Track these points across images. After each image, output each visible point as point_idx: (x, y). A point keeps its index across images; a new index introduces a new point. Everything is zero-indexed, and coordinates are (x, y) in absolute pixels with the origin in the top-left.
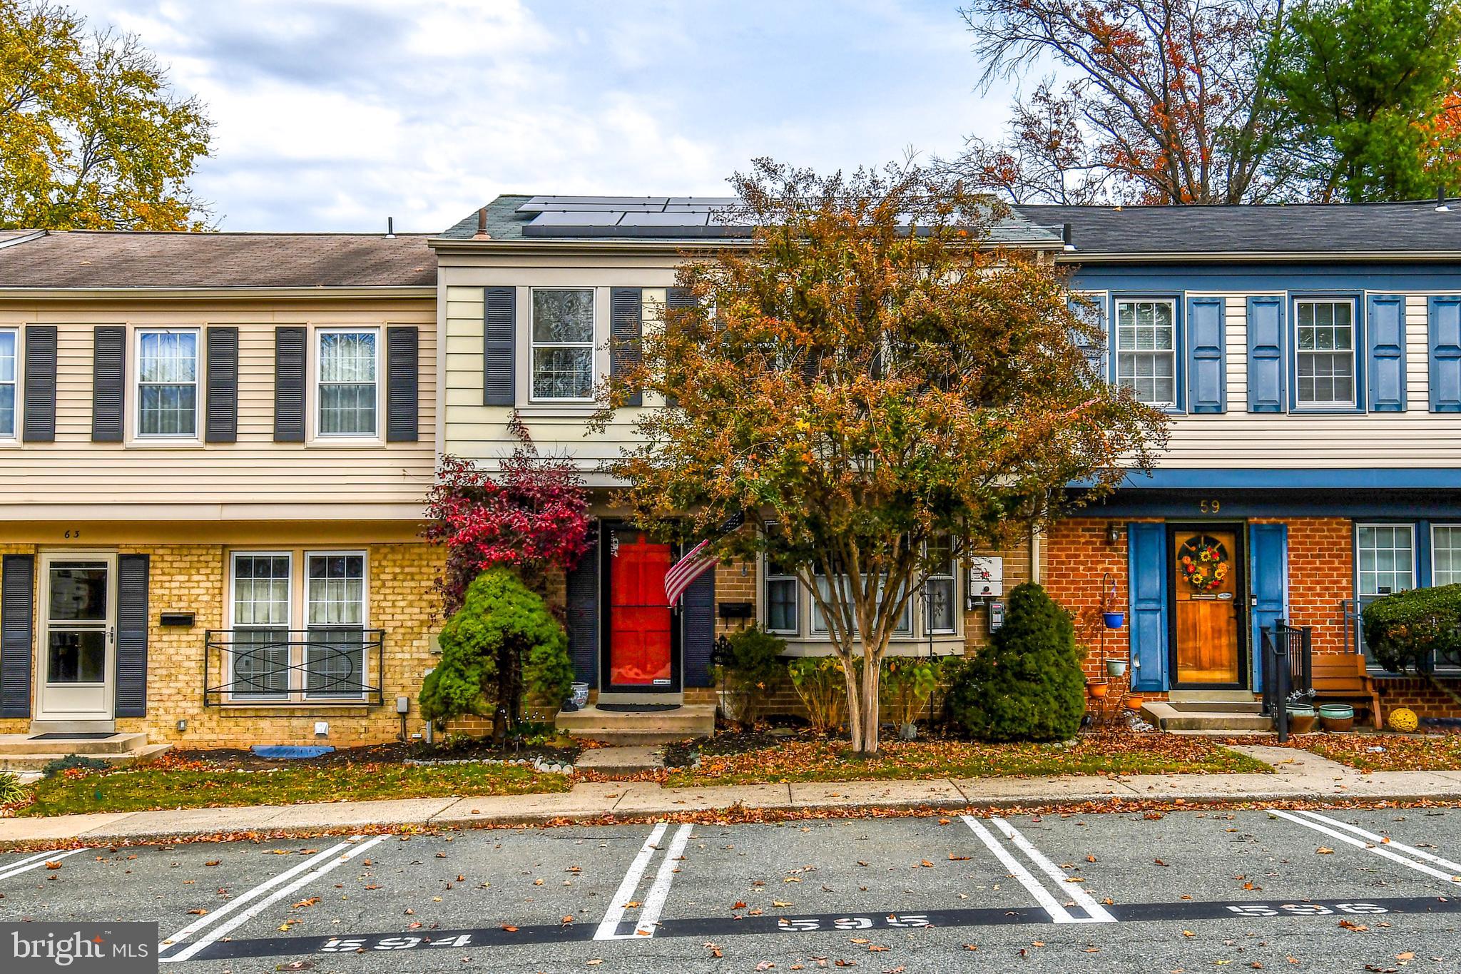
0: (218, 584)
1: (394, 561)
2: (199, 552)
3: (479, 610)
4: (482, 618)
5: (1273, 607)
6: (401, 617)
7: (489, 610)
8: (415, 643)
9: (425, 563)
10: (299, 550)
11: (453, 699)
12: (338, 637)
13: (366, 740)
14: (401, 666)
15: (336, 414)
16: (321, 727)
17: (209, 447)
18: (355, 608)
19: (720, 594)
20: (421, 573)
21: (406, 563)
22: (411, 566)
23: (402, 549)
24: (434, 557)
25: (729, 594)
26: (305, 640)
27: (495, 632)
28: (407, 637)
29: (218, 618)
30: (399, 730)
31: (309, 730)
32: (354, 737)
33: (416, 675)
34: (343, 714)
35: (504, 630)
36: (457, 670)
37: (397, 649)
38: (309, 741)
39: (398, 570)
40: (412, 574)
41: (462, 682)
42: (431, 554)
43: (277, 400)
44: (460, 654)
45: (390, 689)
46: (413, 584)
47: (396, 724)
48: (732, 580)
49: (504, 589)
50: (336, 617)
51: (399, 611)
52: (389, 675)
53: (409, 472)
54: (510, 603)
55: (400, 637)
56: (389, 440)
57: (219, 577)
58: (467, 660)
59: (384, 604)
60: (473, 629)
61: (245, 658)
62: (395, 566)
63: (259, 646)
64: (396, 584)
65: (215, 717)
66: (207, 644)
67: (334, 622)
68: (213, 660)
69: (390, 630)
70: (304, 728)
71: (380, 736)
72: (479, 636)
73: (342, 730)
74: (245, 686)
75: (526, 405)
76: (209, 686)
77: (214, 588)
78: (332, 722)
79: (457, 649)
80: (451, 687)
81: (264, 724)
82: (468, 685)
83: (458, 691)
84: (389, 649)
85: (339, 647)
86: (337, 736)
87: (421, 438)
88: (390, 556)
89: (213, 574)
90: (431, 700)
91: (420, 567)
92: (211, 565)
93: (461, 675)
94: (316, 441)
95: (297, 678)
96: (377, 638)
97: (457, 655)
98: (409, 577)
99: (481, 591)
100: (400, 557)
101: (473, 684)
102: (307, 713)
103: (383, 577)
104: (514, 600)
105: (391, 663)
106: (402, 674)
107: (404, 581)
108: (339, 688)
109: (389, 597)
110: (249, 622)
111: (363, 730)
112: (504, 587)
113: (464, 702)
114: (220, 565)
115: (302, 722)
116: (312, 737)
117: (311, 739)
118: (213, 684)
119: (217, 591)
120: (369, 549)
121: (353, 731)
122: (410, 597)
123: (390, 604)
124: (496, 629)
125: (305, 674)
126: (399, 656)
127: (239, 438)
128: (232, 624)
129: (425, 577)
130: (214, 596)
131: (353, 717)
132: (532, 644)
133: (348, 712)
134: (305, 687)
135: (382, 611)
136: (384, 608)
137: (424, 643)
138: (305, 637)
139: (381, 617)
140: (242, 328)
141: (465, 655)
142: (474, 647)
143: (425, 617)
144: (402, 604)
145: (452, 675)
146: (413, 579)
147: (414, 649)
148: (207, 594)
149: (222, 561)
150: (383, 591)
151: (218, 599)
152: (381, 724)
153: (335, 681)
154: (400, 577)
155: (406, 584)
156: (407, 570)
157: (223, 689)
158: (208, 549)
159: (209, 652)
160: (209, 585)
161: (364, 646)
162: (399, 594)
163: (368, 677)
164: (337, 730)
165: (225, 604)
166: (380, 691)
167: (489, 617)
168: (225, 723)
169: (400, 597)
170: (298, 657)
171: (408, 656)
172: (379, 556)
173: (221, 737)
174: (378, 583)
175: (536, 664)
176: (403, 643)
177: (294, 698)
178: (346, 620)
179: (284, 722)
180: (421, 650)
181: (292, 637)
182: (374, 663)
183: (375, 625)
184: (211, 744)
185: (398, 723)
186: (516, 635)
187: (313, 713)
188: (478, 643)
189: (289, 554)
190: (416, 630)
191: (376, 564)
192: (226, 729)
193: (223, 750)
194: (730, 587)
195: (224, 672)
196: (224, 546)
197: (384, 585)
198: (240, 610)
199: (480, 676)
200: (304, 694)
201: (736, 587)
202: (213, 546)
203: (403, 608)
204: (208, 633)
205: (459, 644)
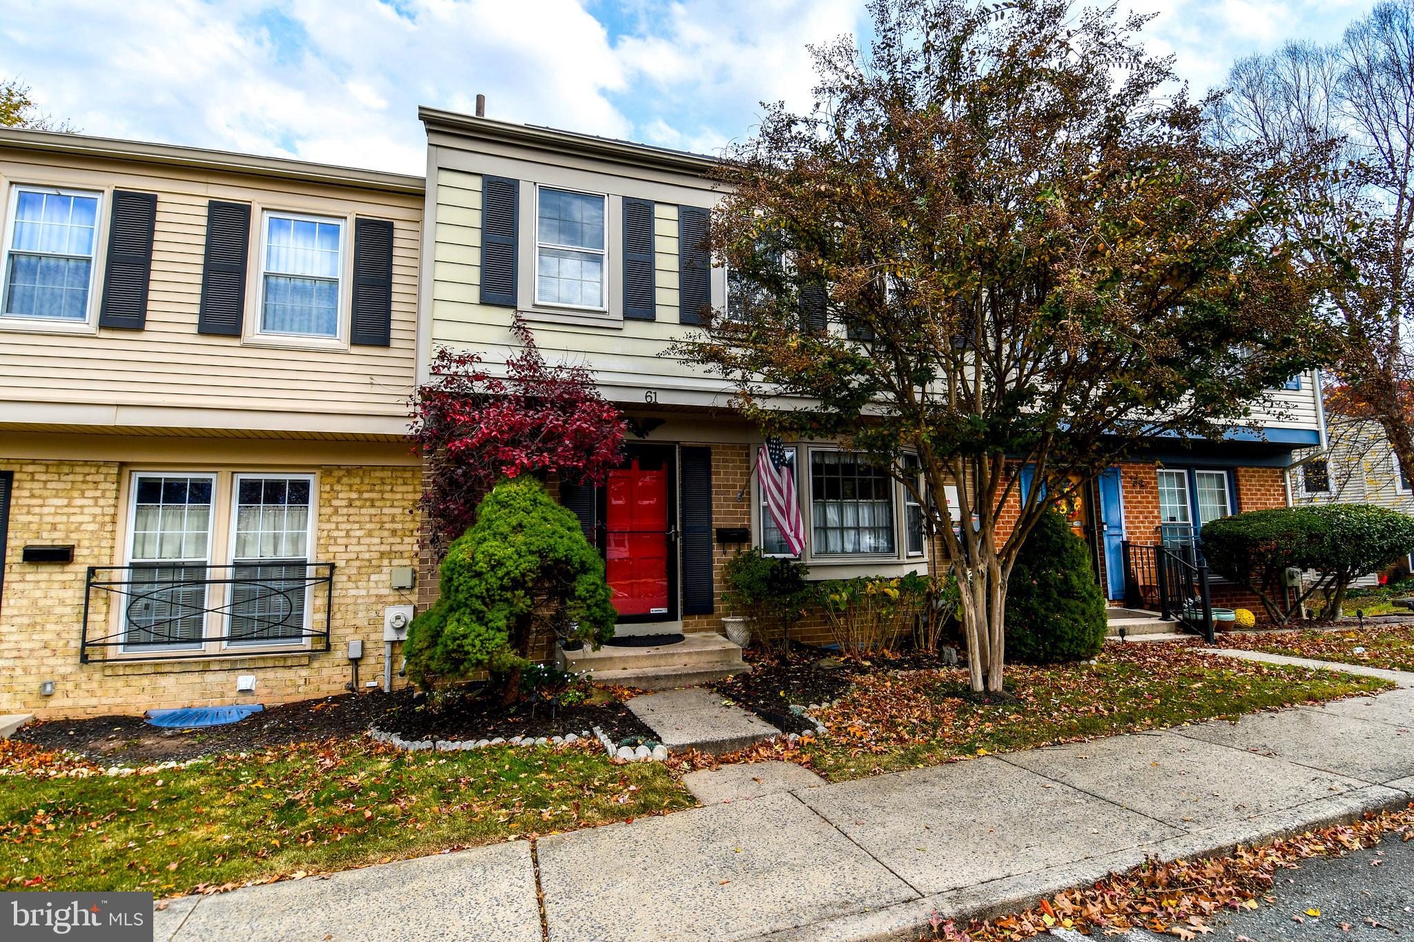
0: (112, 511)
1: (351, 486)
2: (86, 470)
3: (505, 529)
4: (510, 539)
5: (1116, 532)
6: (358, 548)
7: (519, 527)
8: (373, 577)
9: (389, 488)
10: (226, 472)
11: (467, 653)
12: (275, 572)
13: (306, 693)
14: (355, 604)
15: (284, 311)
16: (246, 681)
17: (104, 334)
18: (296, 540)
19: (717, 519)
20: (383, 499)
21: (365, 488)
22: (371, 491)
23: (361, 473)
24: (400, 481)
25: (724, 519)
26: (229, 577)
27: (530, 558)
28: (364, 570)
29: (108, 551)
30: (349, 679)
31: (229, 686)
32: (290, 690)
33: (374, 614)
34: (277, 663)
35: (541, 553)
36: (474, 611)
37: (350, 585)
38: (228, 700)
39: (354, 495)
40: (372, 500)
41: (483, 629)
42: (397, 478)
43: (205, 285)
44: (481, 589)
45: (339, 632)
46: (373, 511)
47: (345, 672)
48: (728, 506)
49: (535, 502)
50: (272, 548)
51: (355, 541)
52: (338, 616)
53: (377, 380)
54: (546, 519)
55: (354, 571)
56: (354, 342)
57: (112, 502)
58: (489, 597)
59: (335, 534)
60: (500, 554)
61: (143, 602)
62: (351, 490)
63: (165, 586)
64: (351, 511)
65: (97, 676)
66: (89, 585)
67: (269, 556)
68: (97, 604)
69: (340, 563)
70: (223, 685)
71: (325, 688)
72: (509, 563)
73: (274, 683)
74: (143, 636)
75: (530, 308)
76: (89, 638)
77: (104, 515)
78: (261, 674)
79: (475, 582)
80: (465, 636)
81: (168, 682)
82: (492, 632)
83: (477, 643)
84: (339, 585)
85: (274, 585)
86: (265, 691)
87: (393, 343)
88: (345, 480)
89: (103, 497)
90: (427, 653)
91: (382, 492)
92: (102, 486)
93: (480, 618)
94: (256, 337)
95: (216, 624)
96: (327, 573)
97: (477, 591)
98: (368, 504)
99: (504, 505)
100: (358, 480)
101: (499, 630)
102: (228, 666)
103: (335, 503)
104: (550, 516)
105: (342, 601)
106: (356, 613)
107: (361, 507)
108: (271, 632)
109: (342, 526)
110: (152, 555)
111: (302, 682)
112: (535, 500)
113: (486, 658)
114: (115, 486)
115: (221, 677)
116: (234, 694)
117: (231, 698)
118: (94, 634)
119: (108, 519)
120: (318, 472)
121: (288, 683)
122: (368, 526)
123: (343, 534)
124: (531, 553)
125: (227, 618)
126: (352, 592)
127: (148, 326)
128: (128, 559)
129: (388, 503)
130: (103, 524)
131: (290, 667)
132: (577, 572)
133: (284, 661)
134: (225, 634)
135: (332, 541)
136: (335, 539)
137: (384, 577)
138: (229, 574)
139: (331, 549)
140: (161, 197)
141: (488, 590)
142: (502, 579)
143: (385, 548)
144: (359, 533)
145: (466, 619)
146: (373, 506)
147: (372, 584)
148: (94, 521)
149: (119, 482)
150: (334, 519)
151: (109, 527)
152: (325, 672)
153: (266, 625)
154: (358, 503)
155: (363, 511)
156: (366, 495)
157: (111, 640)
158: (99, 467)
159: (92, 595)
160: (98, 511)
161: (308, 582)
162: (355, 522)
163: (312, 619)
164: (268, 683)
165: (119, 535)
166: (327, 635)
167: (520, 538)
168: (111, 683)
169: (356, 526)
170: (217, 598)
171: (363, 592)
172: (330, 480)
173: (104, 701)
174: (329, 510)
175: (584, 600)
176: (358, 577)
177: (211, 648)
178: (285, 553)
179: (195, 678)
180: (380, 585)
181: (210, 574)
182: (321, 601)
183: (323, 558)
184: (89, 711)
185: (349, 671)
186: (557, 561)
187: (233, 665)
188: (508, 573)
189: (213, 476)
190: (374, 563)
191: (328, 488)
192: (112, 692)
193: (104, 718)
194: (726, 513)
195: (113, 617)
196: (122, 465)
197: (336, 512)
198: (140, 541)
199: (508, 619)
200: (225, 643)
201: (731, 513)
202: (106, 464)
203: (359, 538)
204: (92, 571)
205: (479, 575)
